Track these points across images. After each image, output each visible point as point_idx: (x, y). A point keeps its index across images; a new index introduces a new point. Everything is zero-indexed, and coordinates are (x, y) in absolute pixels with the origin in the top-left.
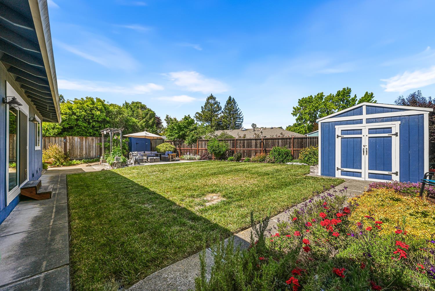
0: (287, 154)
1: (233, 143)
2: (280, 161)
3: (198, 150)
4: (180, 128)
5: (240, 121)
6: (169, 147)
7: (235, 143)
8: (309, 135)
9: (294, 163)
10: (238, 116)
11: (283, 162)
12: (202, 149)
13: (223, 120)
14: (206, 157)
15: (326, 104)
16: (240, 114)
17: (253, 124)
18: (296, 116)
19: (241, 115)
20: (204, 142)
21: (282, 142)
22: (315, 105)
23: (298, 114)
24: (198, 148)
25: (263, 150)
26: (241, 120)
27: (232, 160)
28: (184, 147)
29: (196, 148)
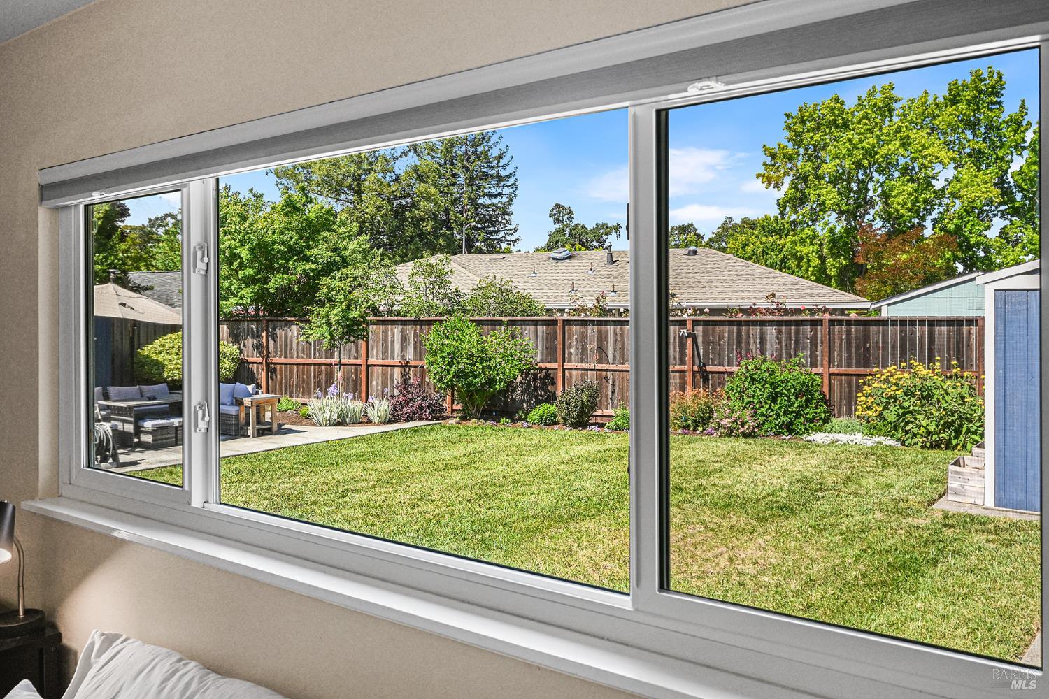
0: (806, 392)
1: (550, 338)
2: (776, 425)
3: (368, 366)
4: (265, 256)
5: (500, 195)
7: (560, 337)
8: (889, 305)
9: (843, 438)
10: (492, 167)
11: (790, 431)
12: (389, 362)
13: (418, 187)
14: (421, 408)
15: (908, 137)
16: (500, 157)
17: (557, 206)
18: (778, 186)
19: (507, 165)
20: (398, 329)
21: (777, 337)
22: (861, 141)
23: (787, 181)
24: (367, 356)
25: (694, 373)
26: (506, 191)
27: (550, 422)
28: (290, 353)
29: (356, 358)
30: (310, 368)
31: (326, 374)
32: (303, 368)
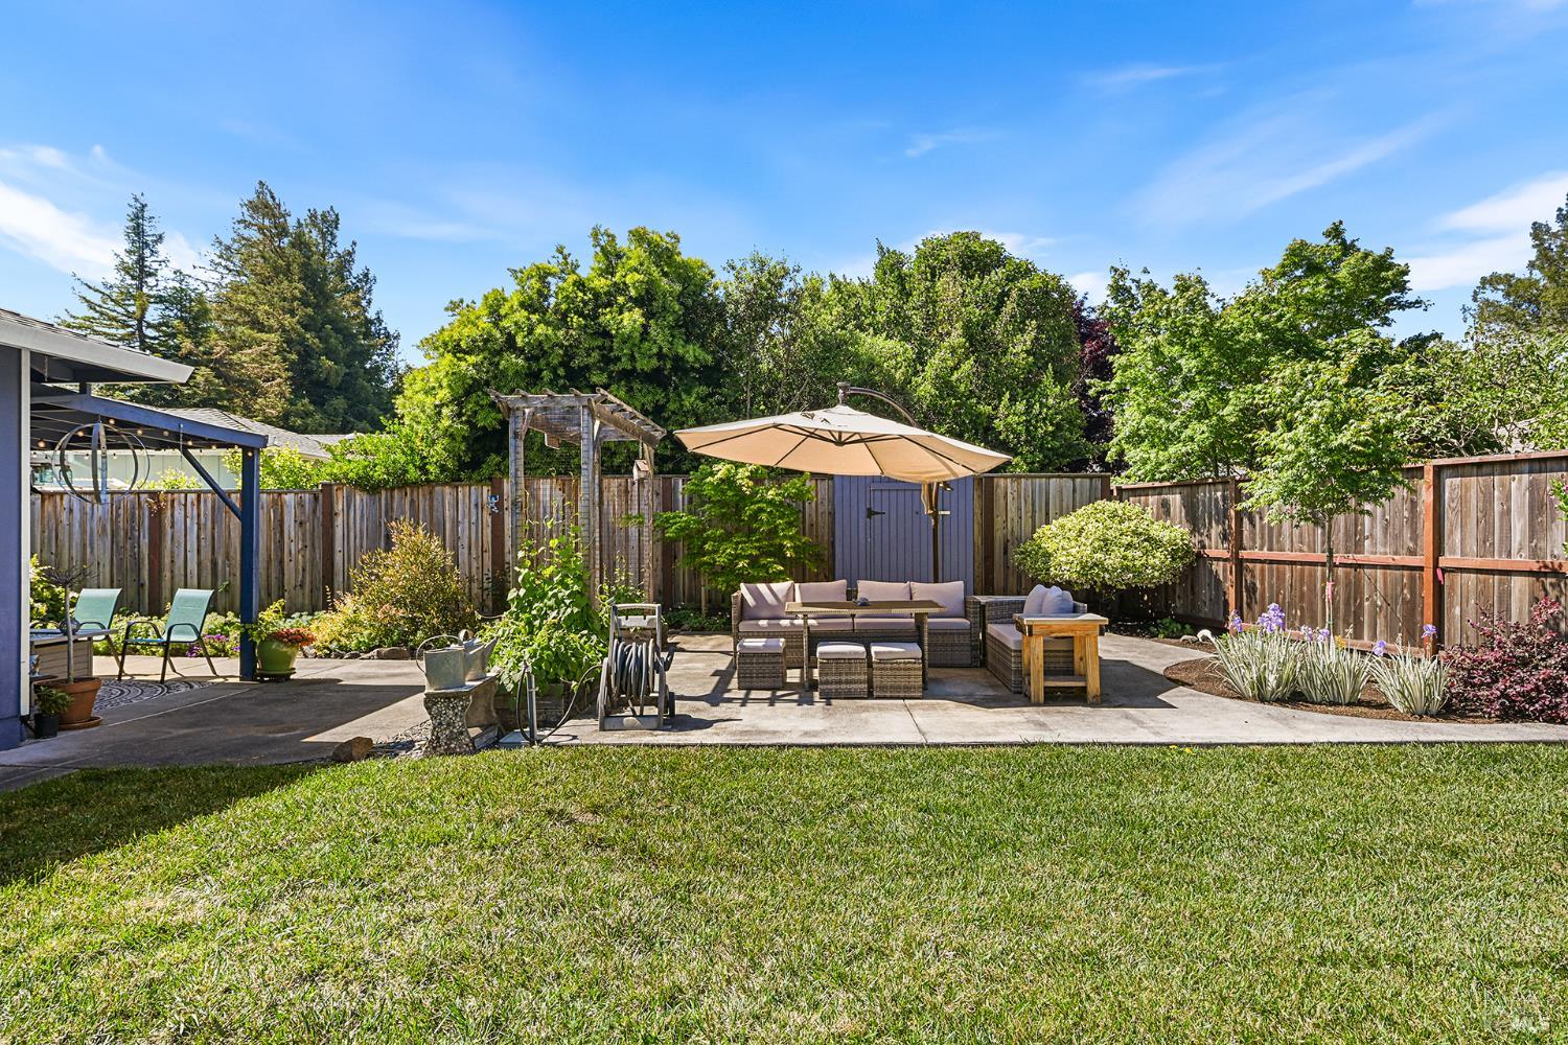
3: (1439, 571)
6: (1126, 540)
12: (1497, 562)
20: (1520, 484)
24: (1439, 550)
28: (1278, 541)
29: (1412, 553)
30: (1316, 572)
31: (1348, 585)
32: (1302, 571)
